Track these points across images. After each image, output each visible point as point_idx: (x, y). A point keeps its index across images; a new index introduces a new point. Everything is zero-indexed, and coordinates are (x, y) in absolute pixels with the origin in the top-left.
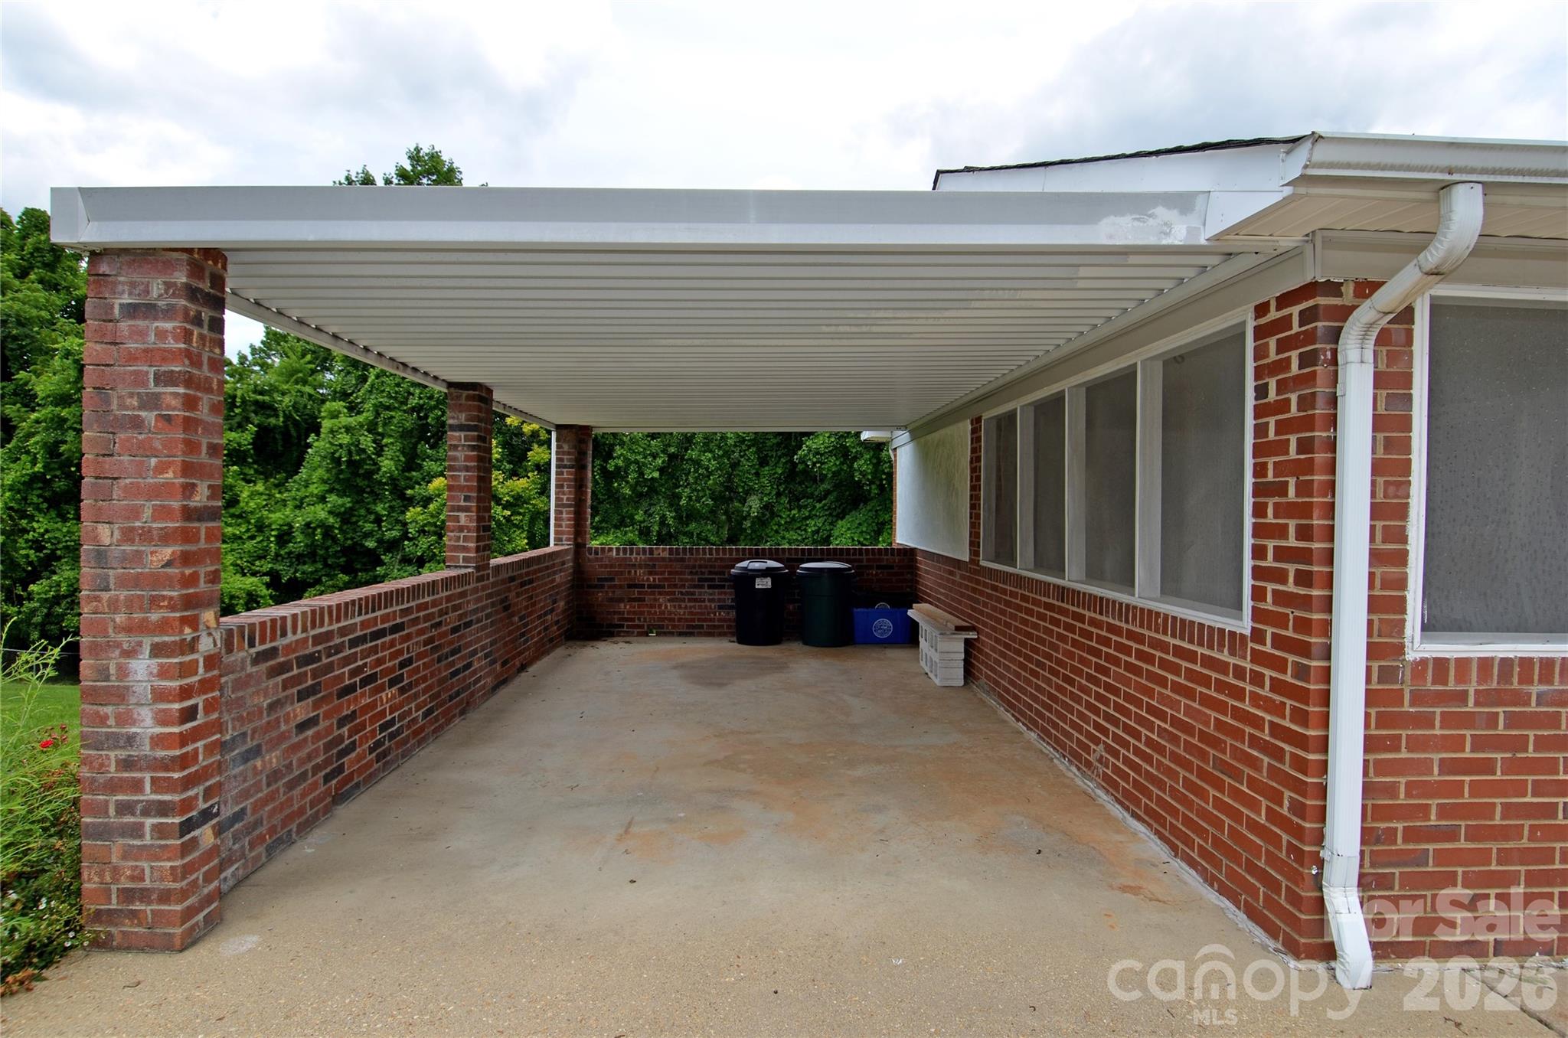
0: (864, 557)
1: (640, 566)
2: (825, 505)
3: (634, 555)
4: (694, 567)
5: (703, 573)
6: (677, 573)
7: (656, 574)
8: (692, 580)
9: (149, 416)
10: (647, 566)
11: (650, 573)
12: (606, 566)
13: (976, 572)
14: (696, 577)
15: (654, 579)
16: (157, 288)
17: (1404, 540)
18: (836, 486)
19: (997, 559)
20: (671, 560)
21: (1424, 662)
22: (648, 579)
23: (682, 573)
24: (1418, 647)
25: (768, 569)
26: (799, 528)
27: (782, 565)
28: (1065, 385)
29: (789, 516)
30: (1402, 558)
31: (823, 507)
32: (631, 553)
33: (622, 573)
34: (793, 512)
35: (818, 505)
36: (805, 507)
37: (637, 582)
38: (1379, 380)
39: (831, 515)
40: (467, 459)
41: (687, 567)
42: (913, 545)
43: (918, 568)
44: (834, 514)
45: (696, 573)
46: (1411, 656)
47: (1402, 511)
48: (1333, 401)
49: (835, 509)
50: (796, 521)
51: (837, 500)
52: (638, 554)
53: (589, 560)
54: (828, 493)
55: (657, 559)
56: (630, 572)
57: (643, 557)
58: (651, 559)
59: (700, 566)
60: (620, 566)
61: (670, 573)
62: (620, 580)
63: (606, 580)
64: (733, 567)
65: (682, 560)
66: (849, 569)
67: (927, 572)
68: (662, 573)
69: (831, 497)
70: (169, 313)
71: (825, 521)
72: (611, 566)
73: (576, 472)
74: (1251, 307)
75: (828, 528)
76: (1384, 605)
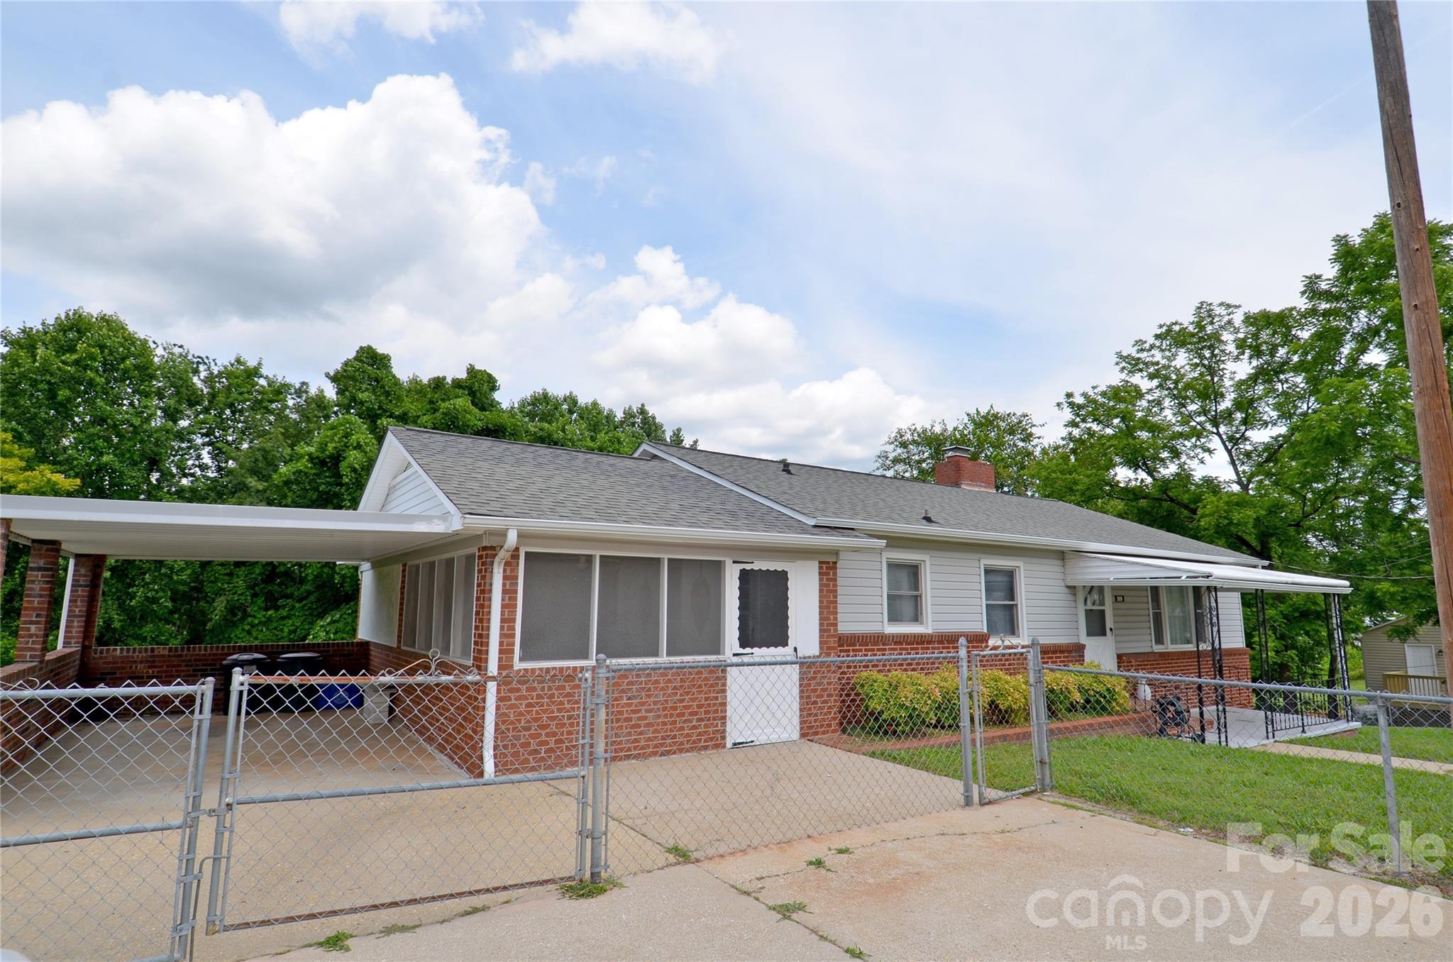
0: (331, 648)
1: (141, 662)
2: (305, 605)
3: (137, 653)
4: (190, 661)
5: (197, 665)
6: (174, 666)
7: (155, 667)
8: (188, 671)
10: (147, 662)
11: (150, 667)
12: (110, 663)
13: (399, 653)
14: (191, 668)
15: (153, 672)
17: (514, 630)
18: (318, 587)
19: (407, 644)
20: (169, 656)
21: (520, 670)
22: (148, 672)
23: (178, 666)
24: (518, 665)
25: (254, 659)
26: (275, 628)
27: (264, 656)
28: (436, 558)
29: (264, 616)
30: (513, 636)
31: (303, 607)
32: (134, 652)
33: (123, 668)
34: (270, 613)
35: (297, 605)
36: (284, 607)
37: (137, 674)
38: (505, 578)
39: (311, 614)
41: (183, 661)
42: (368, 639)
43: (370, 655)
44: (315, 613)
45: (192, 666)
46: (516, 668)
47: (513, 620)
48: (491, 585)
49: (316, 609)
50: (272, 621)
51: (318, 600)
52: (140, 652)
53: (94, 658)
54: (309, 593)
55: (157, 656)
56: (131, 667)
57: (144, 655)
58: (151, 657)
59: (195, 660)
60: (122, 662)
61: (167, 666)
62: (121, 673)
63: (109, 674)
64: (225, 659)
65: (181, 656)
66: (319, 657)
67: (375, 657)
68: (160, 667)
69: (312, 598)
71: (305, 620)
72: (114, 663)
73: (89, 591)
74: (477, 548)
75: (306, 627)
76: (506, 651)
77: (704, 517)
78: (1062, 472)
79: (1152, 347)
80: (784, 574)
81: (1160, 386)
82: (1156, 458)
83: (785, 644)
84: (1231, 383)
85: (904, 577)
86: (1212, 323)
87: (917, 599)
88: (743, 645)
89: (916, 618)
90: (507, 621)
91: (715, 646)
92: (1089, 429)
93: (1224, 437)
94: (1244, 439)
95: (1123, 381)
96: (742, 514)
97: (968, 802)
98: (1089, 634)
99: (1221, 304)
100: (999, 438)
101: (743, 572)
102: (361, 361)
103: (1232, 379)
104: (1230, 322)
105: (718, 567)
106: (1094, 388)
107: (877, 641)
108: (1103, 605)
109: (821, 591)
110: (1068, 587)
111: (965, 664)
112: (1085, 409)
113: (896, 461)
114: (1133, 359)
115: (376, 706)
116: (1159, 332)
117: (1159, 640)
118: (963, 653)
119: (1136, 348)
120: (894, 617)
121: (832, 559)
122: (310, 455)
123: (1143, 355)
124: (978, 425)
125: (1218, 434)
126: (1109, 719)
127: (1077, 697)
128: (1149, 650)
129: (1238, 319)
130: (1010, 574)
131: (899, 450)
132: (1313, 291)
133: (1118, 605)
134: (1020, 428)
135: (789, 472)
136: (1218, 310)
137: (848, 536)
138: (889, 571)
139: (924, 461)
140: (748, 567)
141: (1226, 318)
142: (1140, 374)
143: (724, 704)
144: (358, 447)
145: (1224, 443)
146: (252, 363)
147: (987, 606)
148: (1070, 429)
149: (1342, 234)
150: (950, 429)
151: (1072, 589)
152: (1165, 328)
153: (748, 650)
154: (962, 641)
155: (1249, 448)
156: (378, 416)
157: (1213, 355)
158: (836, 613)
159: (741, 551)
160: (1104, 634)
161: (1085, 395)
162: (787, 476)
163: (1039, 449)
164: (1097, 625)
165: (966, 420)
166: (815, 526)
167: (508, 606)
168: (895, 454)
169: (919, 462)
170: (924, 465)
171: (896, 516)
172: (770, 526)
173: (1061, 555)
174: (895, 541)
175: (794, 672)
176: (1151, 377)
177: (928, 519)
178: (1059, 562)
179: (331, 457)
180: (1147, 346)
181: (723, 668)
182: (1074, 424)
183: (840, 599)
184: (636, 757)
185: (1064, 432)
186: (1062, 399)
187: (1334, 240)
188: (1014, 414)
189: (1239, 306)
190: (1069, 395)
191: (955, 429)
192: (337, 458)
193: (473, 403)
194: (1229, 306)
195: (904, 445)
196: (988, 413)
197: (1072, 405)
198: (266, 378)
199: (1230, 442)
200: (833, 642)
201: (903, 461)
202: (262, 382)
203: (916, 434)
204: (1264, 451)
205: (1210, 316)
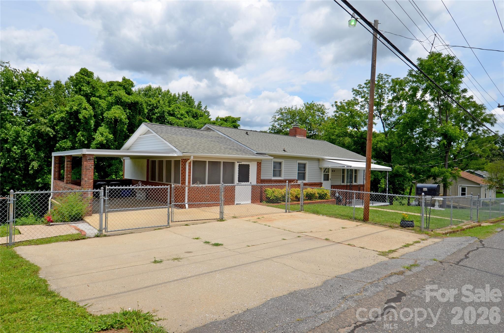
9: (91, 169)
13: (148, 182)
16: (91, 157)
19: (152, 180)
28: (163, 160)
30: (190, 179)
38: (189, 166)
40: (70, 166)
42: (128, 178)
46: (191, 186)
47: (190, 175)
48: (186, 168)
70: (92, 160)
74: (181, 159)
76: (189, 182)
77: (230, 151)
78: (331, 128)
79: (363, 87)
80: (249, 165)
81: (365, 101)
82: (360, 125)
83: (248, 182)
84: (387, 100)
85: (278, 166)
86: (382, 81)
87: (280, 171)
88: (239, 182)
89: (280, 176)
90: (189, 175)
91: (233, 182)
92: (341, 113)
93: (382, 118)
94: (388, 119)
95: (354, 97)
96: (239, 150)
97: (286, 212)
98: (324, 180)
99: (386, 75)
100: (314, 113)
101: (239, 164)
102: (82, 74)
103: (387, 98)
104: (387, 81)
105: (233, 164)
106: (344, 100)
107: (270, 181)
108: (329, 172)
109: (257, 169)
110: (320, 168)
111: (287, 186)
112: (340, 108)
113: (278, 119)
114: (357, 90)
115: (140, 196)
116: (366, 82)
117: (343, 182)
118: (287, 184)
119: (358, 87)
120: (274, 175)
121: (260, 161)
122: (67, 111)
123: (360, 90)
124: (307, 108)
125: (380, 117)
126: (325, 200)
127: (317, 195)
128: (340, 184)
129: (390, 80)
130: (305, 165)
131: (280, 116)
132: (411, 75)
133: (332, 173)
134: (321, 110)
135: (248, 134)
136: (384, 77)
137: (264, 156)
138: (274, 164)
139: (288, 119)
140: (240, 163)
141: (387, 80)
142: (359, 96)
143: (235, 195)
144: (85, 109)
145: (382, 120)
146: (34, 72)
147: (298, 173)
148: (336, 113)
149: (420, 58)
150: (298, 108)
151: (321, 169)
152: (368, 81)
153: (240, 183)
154: (287, 181)
155: (389, 122)
156: (91, 96)
157: (382, 91)
158: (260, 174)
159: (239, 160)
160: (328, 180)
161: (341, 103)
162: (247, 136)
163: (326, 117)
164: (326, 178)
165: (303, 106)
166: (256, 154)
167: (189, 172)
168: (279, 117)
169: (287, 120)
170: (288, 121)
171: (276, 150)
172: (246, 154)
173: (319, 160)
174: (275, 156)
175: (250, 187)
176: (362, 97)
177: (284, 151)
178: (318, 162)
179: (75, 111)
180: (362, 87)
181: (234, 186)
182: (337, 112)
183: (262, 171)
184: (216, 206)
185: (333, 114)
186: (334, 104)
187: (417, 60)
188: (320, 105)
189: (391, 76)
190: (336, 102)
191: (299, 109)
192: (77, 112)
193: (126, 93)
194: (388, 76)
195: (282, 114)
196: (311, 104)
197: (336, 105)
198: (40, 78)
199: (384, 120)
200: (259, 181)
201: (281, 120)
202: (39, 79)
203: (286, 110)
204: (393, 123)
205: (382, 78)
